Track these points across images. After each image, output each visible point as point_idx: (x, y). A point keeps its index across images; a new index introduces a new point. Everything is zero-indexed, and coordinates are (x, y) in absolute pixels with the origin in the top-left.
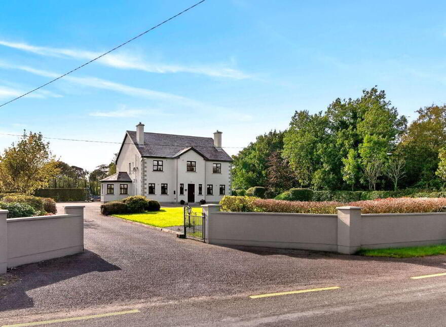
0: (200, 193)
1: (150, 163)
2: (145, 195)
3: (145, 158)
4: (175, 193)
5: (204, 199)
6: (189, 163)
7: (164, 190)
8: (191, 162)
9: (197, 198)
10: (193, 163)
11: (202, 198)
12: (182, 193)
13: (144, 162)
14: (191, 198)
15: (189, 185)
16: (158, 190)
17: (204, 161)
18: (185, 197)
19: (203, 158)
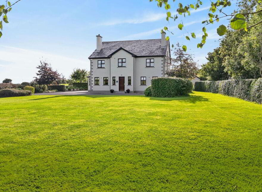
0: (129, 84)
2: (92, 85)
3: (92, 60)
6: (121, 60)
7: (106, 81)
8: (122, 59)
10: (123, 60)
12: (114, 84)
13: (91, 62)
14: (122, 88)
15: (120, 77)
16: (101, 82)
17: (133, 57)
19: (131, 56)
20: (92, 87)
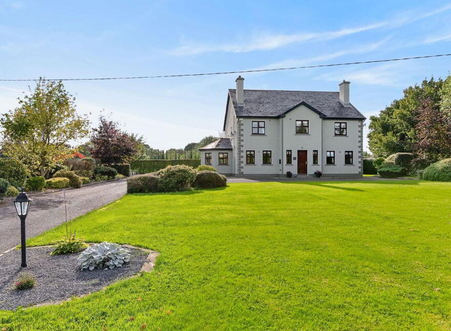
1: (248, 124)
2: (242, 165)
3: (241, 119)
4: (280, 163)
5: (320, 171)
6: (300, 122)
7: (267, 158)
8: (302, 121)
9: (311, 169)
10: (304, 122)
11: (318, 168)
12: (289, 161)
13: (240, 124)
14: (302, 168)
15: (299, 152)
16: (259, 158)
17: (321, 119)
18: (293, 168)
19: (318, 116)
20: (242, 167)
